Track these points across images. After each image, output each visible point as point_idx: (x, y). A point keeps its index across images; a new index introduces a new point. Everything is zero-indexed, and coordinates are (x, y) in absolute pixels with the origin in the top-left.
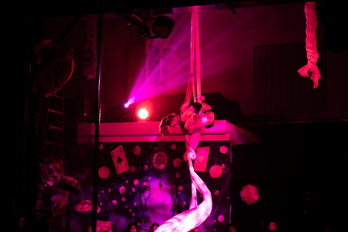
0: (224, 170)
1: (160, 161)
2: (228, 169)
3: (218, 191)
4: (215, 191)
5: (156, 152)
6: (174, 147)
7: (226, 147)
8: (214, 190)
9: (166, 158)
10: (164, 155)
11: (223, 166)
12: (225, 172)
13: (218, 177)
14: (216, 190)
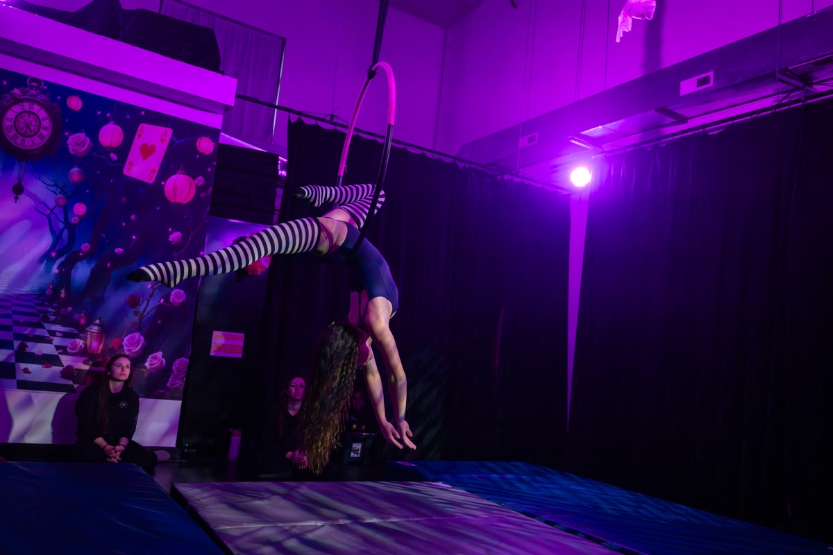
0: (199, 189)
1: (28, 126)
2: (211, 189)
3: (181, 233)
4: (171, 233)
5: (17, 101)
6: (75, 103)
7: (211, 142)
8: (170, 230)
9: (47, 123)
10: (42, 114)
11: (200, 180)
12: (203, 195)
13: (184, 202)
14: (174, 231)
